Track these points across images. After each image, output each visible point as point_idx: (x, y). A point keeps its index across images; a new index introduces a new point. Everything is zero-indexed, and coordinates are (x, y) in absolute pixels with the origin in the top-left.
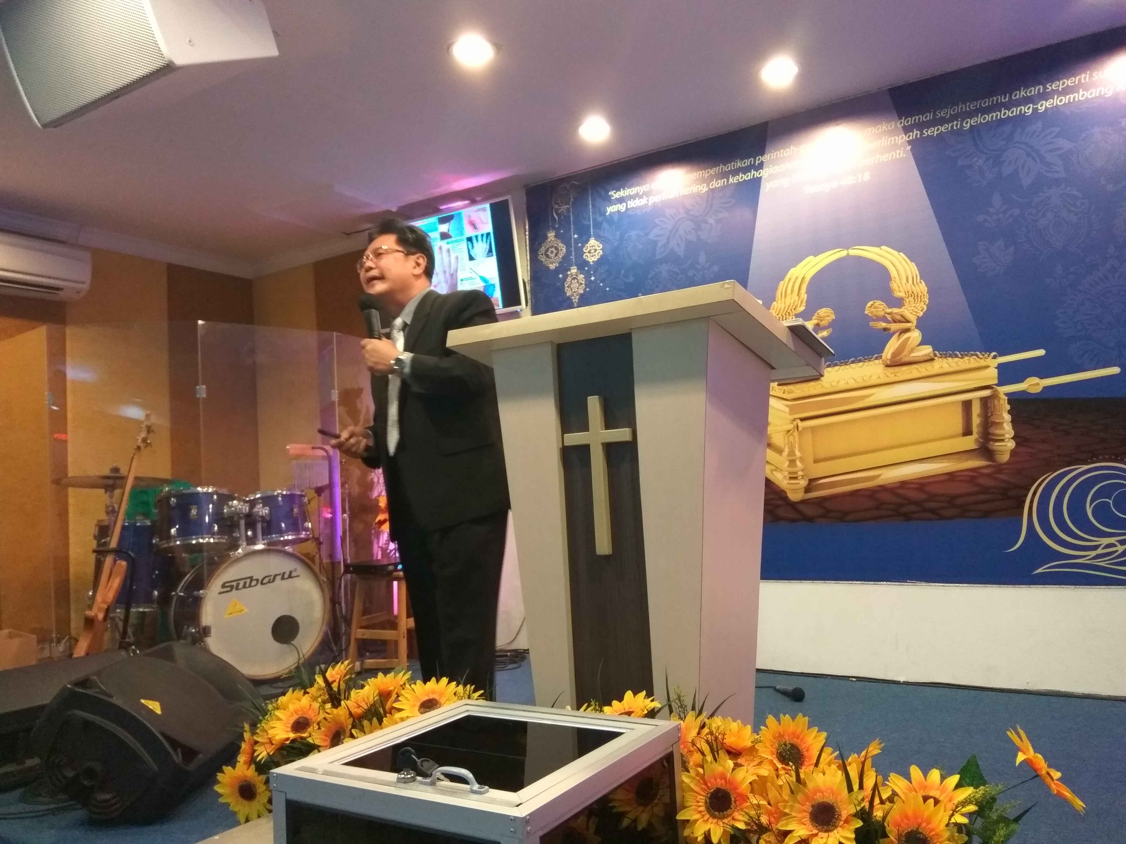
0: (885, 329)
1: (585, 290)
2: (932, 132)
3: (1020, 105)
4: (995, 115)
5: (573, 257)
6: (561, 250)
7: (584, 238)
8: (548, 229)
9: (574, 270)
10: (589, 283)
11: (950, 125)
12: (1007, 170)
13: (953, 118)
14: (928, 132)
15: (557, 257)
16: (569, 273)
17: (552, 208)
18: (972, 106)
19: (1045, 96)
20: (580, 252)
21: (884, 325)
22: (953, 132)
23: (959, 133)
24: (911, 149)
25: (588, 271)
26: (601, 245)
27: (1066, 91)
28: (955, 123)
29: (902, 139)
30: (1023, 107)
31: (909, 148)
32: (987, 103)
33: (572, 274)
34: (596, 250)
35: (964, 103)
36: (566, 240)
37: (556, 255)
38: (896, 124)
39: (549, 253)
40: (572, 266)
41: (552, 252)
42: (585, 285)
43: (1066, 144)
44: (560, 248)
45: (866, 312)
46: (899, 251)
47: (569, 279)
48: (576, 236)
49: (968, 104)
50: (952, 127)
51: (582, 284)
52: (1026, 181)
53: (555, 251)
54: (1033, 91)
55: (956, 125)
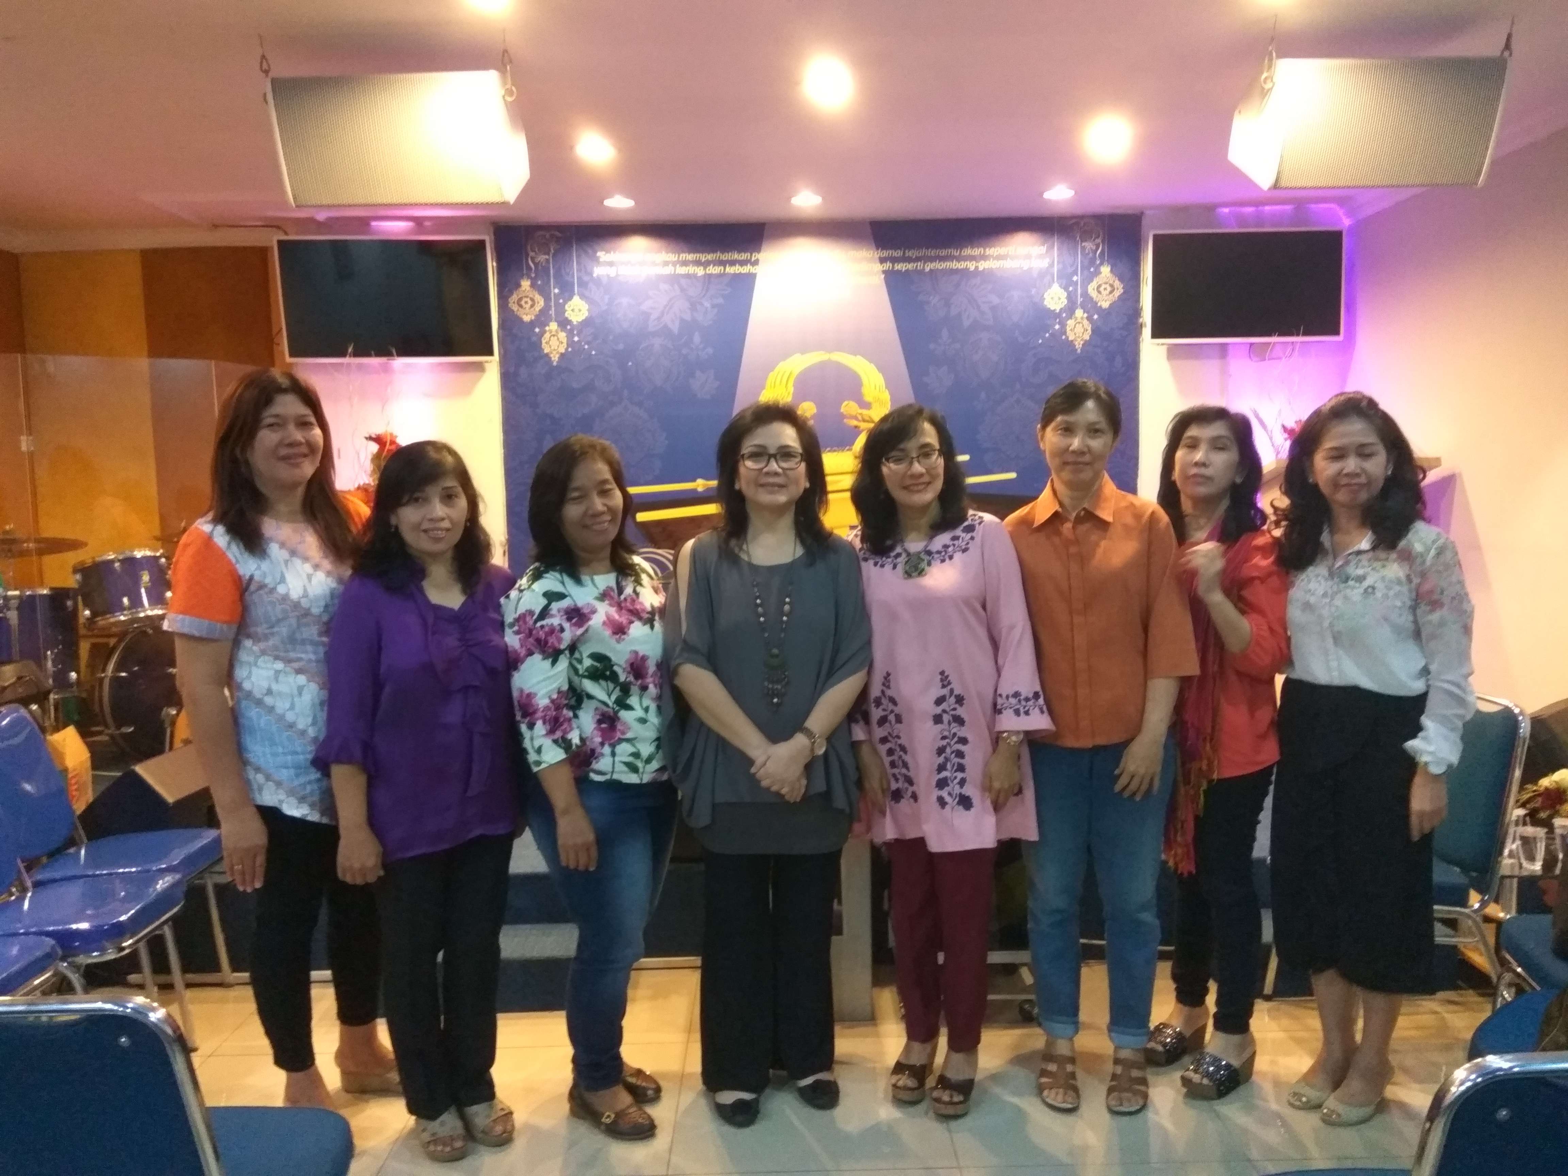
0: (856, 427)
1: (566, 349)
2: (900, 267)
3: (967, 260)
4: (948, 264)
5: (552, 312)
6: (538, 303)
7: (566, 294)
8: (522, 277)
9: (553, 326)
10: (570, 343)
11: (915, 265)
12: (954, 311)
13: (918, 259)
14: (899, 267)
15: (532, 309)
16: (547, 328)
17: (527, 255)
18: (932, 253)
19: (984, 257)
20: (561, 310)
21: (854, 423)
22: (916, 271)
23: (921, 272)
24: (885, 278)
25: (571, 331)
26: (587, 307)
27: (999, 258)
28: (919, 264)
29: (878, 267)
30: (968, 263)
31: (883, 276)
32: (943, 253)
33: (551, 331)
34: (580, 310)
35: (927, 248)
36: (544, 292)
37: (532, 306)
38: (874, 253)
39: (523, 303)
40: (551, 321)
41: (526, 303)
42: (568, 344)
43: (995, 300)
44: (536, 301)
45: (842, 410)
46: (871, 362)
47: (547, 335)
48: (557, 291)
49: (930, 250)
50: (917, 266)
51: (562, 343)
52: (966, 323)
53: (530, 303)
54: (977, 252)
55: (920, 266)
